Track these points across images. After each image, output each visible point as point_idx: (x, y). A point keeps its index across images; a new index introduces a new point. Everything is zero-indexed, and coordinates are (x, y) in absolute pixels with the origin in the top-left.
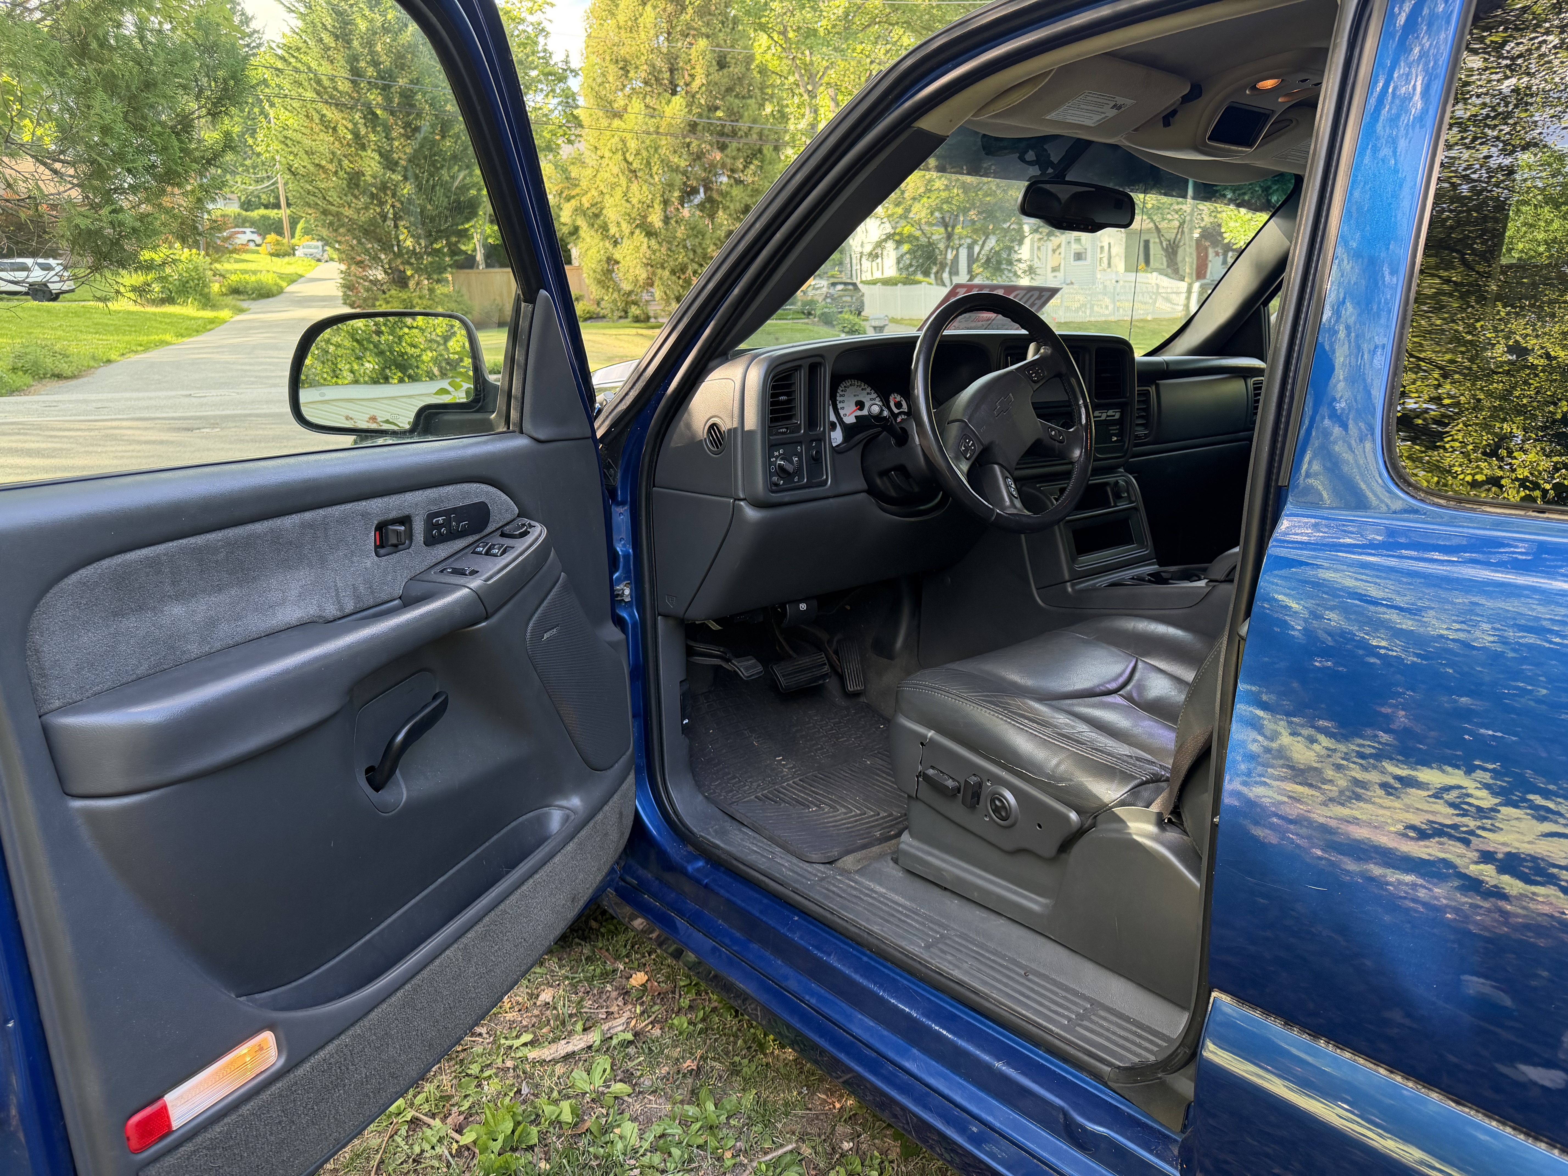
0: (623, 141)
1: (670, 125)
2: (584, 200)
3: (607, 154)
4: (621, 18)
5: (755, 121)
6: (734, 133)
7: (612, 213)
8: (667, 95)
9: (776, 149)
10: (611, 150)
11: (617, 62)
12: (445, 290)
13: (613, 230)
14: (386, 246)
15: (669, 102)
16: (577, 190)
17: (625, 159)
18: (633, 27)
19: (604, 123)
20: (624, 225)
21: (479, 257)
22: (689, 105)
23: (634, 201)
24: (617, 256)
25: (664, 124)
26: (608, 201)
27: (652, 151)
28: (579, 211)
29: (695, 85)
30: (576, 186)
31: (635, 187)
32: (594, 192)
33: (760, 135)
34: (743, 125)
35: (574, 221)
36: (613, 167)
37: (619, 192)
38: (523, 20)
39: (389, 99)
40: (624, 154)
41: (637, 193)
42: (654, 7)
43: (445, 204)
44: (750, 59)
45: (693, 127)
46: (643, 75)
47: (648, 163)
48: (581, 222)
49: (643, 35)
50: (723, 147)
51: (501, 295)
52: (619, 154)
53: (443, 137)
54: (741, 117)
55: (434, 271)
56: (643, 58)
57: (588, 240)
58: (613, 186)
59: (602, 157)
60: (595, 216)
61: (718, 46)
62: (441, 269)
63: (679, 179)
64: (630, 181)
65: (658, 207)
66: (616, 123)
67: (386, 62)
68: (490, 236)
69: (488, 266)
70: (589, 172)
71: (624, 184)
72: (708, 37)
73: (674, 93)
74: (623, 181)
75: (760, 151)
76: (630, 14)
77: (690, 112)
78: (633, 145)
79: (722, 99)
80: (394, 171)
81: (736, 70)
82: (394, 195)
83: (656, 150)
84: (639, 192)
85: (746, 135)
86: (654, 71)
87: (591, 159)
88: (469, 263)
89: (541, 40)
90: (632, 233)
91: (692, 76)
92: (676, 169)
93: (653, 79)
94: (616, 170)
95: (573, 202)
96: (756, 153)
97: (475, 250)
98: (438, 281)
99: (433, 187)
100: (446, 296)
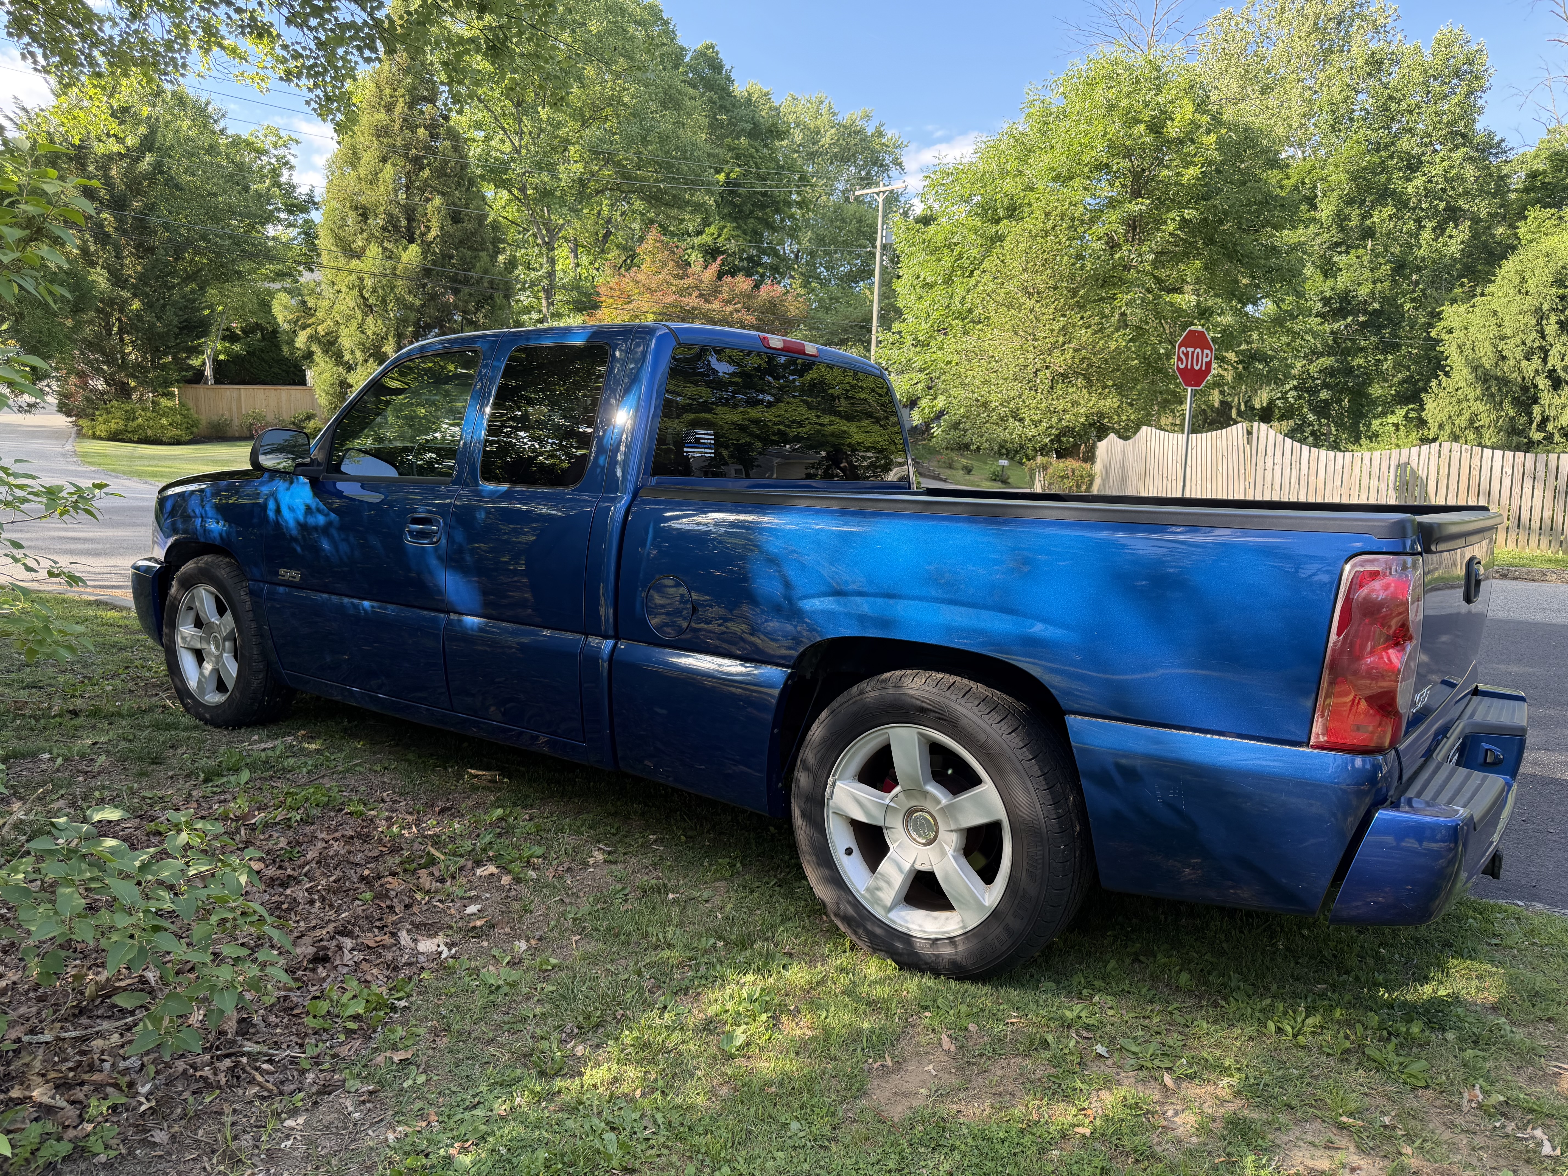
0: (361, 279)
1: (406, 269)
2: (320, 328)
3: (344, 289)
4: (362, 171)
5: (486, 272)
6: (466, 281)
7: (347, 341)
8: (405, 242)
9: (507, 297)
10: (348, 286)
11: (356, 208)
12: (169, 404)
13: (347, 357)
14: (110, 360)
15: (405, 249)
16: (313, 320)
17: (362, 296)
18: (373, 180)
19: (342, 261)
20: (358, 354)
21: (208, 372)
22: (425, 253)
23: (369, 333)
24: (350, 380)
25: (400, 267)
26: (344, 331)
27: (388, 290)
28: (312, 338)
29: (431, 236)
30: (313, 315)
31: (370, 320)
32: (330, 322)
33: (491, 282)
34: (474, 274)
35: (309, 347)
36: (348, 301)
37: (354, 325)
38: (266, 152)
39: (120, 220)
40: (360, 291)
41: (372, 326)
42: (394, 165)
43: (175, 322)
44: (483, 217)
45: (427, 272)
46: (381, 223)
47: (384, 301)
48: (314, 348)
49: (382, 188)
50: (456, 292)
51: (230, 410)
52: (356, 292)
53: (177, 259)
54: (474, 267)
55: (160, 385)
56: (382, 209)
57: (322, 364)
58: (349, 318)
59: (339, 292)
60: (330, 344)
61: (454, 204)
62: (167, 383)
63: (413, 316)
64: (366, 314)
65: (391, 340)
66: (354, 263)
67: (120, 185)
68: (220, 352)
69: (217, 381)
70: (325, 304)
71: (360, 318)
72: (443, 194)
73: (411, 241)
74: (359, 314)
75: (491, 297)
76: (370, 168)
77: (425, 258)
78: (369, 282)
79: (456, 249)
80: (123, 288)
81: (470, 226)
82: (121, 311)
83: (392, 289)
84: (373, 326)
85: (478, 282)
86: (391, 220)
87: (328, 291)
88: (198, 377)
89: (285, 173)
90: (366, 361)
91: (428, 228)
92: (410, 307)
93: (391, 227)
94: (352, 304)
95: (309, 331)
96: (485, 300)
97: (204, 363)
98: (164, 395)
99: (164, 306)
100: (171, 409)
